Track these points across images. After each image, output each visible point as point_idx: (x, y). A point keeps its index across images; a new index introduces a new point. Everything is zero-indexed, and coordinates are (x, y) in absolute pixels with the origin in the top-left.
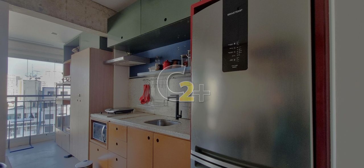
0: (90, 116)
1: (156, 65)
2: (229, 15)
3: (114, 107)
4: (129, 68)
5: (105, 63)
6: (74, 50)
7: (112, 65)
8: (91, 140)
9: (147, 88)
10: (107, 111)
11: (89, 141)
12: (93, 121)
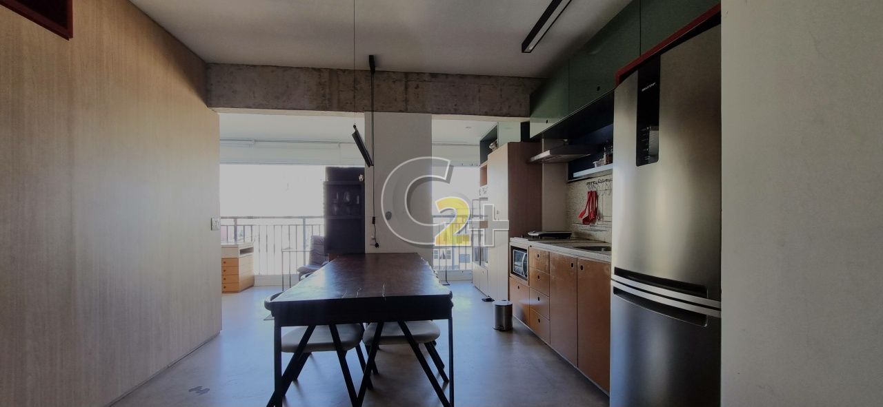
0: (509, 241)
1: (605, 156)
2: (643, 90)
3: (543, 228)
4: (567, 165)
5: (528, 162)
6: (492, 146)
7: (540, 162)
8: (511, 275)
9: (593, 196)
10: (531, 234)
11: (509, 276)
12: (513, 248)
